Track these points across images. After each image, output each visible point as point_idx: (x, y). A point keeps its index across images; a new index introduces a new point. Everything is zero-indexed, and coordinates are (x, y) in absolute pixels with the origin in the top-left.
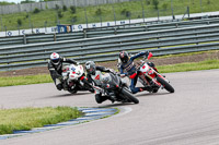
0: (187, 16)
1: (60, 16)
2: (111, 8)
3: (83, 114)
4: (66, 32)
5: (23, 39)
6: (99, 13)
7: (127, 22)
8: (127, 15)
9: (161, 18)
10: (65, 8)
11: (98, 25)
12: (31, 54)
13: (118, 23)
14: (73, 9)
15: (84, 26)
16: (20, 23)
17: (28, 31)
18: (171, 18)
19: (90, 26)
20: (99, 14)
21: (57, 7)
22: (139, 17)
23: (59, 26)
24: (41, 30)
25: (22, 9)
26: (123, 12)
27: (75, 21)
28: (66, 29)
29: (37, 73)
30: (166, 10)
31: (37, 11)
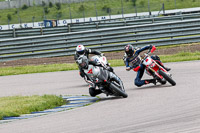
0: (162, 12)
1: (47, 12)
2: (93, 5)
3: (67, 102)
4: (52, 26)
5: (12, 33)
6: (82, 9)
7: (107, 17)
8: (108, 11)
9: (139, 14)
10: (51, 5)
11: (81, 20)
12: (20, 47)
13: (100, 18)
14: (58, 5)
15: (69, 21)
16: (9, 18)
17: (17, 26)
18: (148, 14)
19: (74, 21)
20: (82, 11)
21: (44, 4)
22: (118, 13)
23: (46, 21)
24: (29, 25)
25: (11, 6)
26: (104, 9)
27: (60, 16)
28: (52, 23)
29: (25, 64)
30: (143, 7)
31: (25, 7)
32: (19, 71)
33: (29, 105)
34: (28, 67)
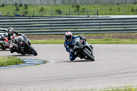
1: (18, 10)
2: (50, 8)
3: (24, 62)
6: (42, 10)
8: (59, 13)
10: (21, 5)
14: (26, 6)
21: (16, 4)
22: (67, 15)
30: (84, 12)
31: (3, 5)
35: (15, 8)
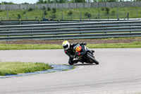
1: (46, 14)
2: (79, 11)
8: (89, 16)
10: (49, 9)
14: (54, 10)
21: (44, 8)
22: (96, 18)
25: (21, 8)
26: (86, 14)
30: (114, 15)
31: (31, 10)
32: (20, 47)
33: (24, 67)
34: (27, 45)
35: (42, 12)
